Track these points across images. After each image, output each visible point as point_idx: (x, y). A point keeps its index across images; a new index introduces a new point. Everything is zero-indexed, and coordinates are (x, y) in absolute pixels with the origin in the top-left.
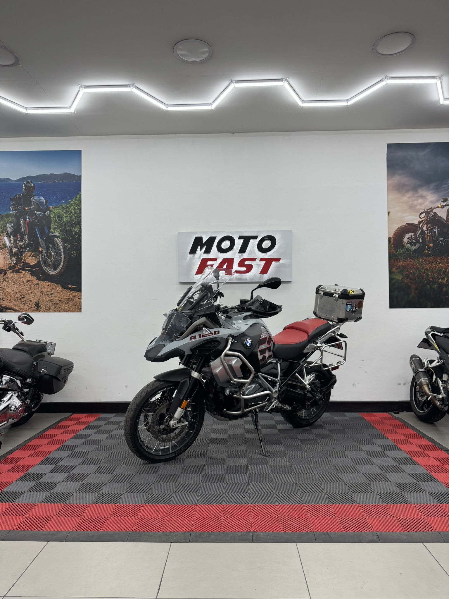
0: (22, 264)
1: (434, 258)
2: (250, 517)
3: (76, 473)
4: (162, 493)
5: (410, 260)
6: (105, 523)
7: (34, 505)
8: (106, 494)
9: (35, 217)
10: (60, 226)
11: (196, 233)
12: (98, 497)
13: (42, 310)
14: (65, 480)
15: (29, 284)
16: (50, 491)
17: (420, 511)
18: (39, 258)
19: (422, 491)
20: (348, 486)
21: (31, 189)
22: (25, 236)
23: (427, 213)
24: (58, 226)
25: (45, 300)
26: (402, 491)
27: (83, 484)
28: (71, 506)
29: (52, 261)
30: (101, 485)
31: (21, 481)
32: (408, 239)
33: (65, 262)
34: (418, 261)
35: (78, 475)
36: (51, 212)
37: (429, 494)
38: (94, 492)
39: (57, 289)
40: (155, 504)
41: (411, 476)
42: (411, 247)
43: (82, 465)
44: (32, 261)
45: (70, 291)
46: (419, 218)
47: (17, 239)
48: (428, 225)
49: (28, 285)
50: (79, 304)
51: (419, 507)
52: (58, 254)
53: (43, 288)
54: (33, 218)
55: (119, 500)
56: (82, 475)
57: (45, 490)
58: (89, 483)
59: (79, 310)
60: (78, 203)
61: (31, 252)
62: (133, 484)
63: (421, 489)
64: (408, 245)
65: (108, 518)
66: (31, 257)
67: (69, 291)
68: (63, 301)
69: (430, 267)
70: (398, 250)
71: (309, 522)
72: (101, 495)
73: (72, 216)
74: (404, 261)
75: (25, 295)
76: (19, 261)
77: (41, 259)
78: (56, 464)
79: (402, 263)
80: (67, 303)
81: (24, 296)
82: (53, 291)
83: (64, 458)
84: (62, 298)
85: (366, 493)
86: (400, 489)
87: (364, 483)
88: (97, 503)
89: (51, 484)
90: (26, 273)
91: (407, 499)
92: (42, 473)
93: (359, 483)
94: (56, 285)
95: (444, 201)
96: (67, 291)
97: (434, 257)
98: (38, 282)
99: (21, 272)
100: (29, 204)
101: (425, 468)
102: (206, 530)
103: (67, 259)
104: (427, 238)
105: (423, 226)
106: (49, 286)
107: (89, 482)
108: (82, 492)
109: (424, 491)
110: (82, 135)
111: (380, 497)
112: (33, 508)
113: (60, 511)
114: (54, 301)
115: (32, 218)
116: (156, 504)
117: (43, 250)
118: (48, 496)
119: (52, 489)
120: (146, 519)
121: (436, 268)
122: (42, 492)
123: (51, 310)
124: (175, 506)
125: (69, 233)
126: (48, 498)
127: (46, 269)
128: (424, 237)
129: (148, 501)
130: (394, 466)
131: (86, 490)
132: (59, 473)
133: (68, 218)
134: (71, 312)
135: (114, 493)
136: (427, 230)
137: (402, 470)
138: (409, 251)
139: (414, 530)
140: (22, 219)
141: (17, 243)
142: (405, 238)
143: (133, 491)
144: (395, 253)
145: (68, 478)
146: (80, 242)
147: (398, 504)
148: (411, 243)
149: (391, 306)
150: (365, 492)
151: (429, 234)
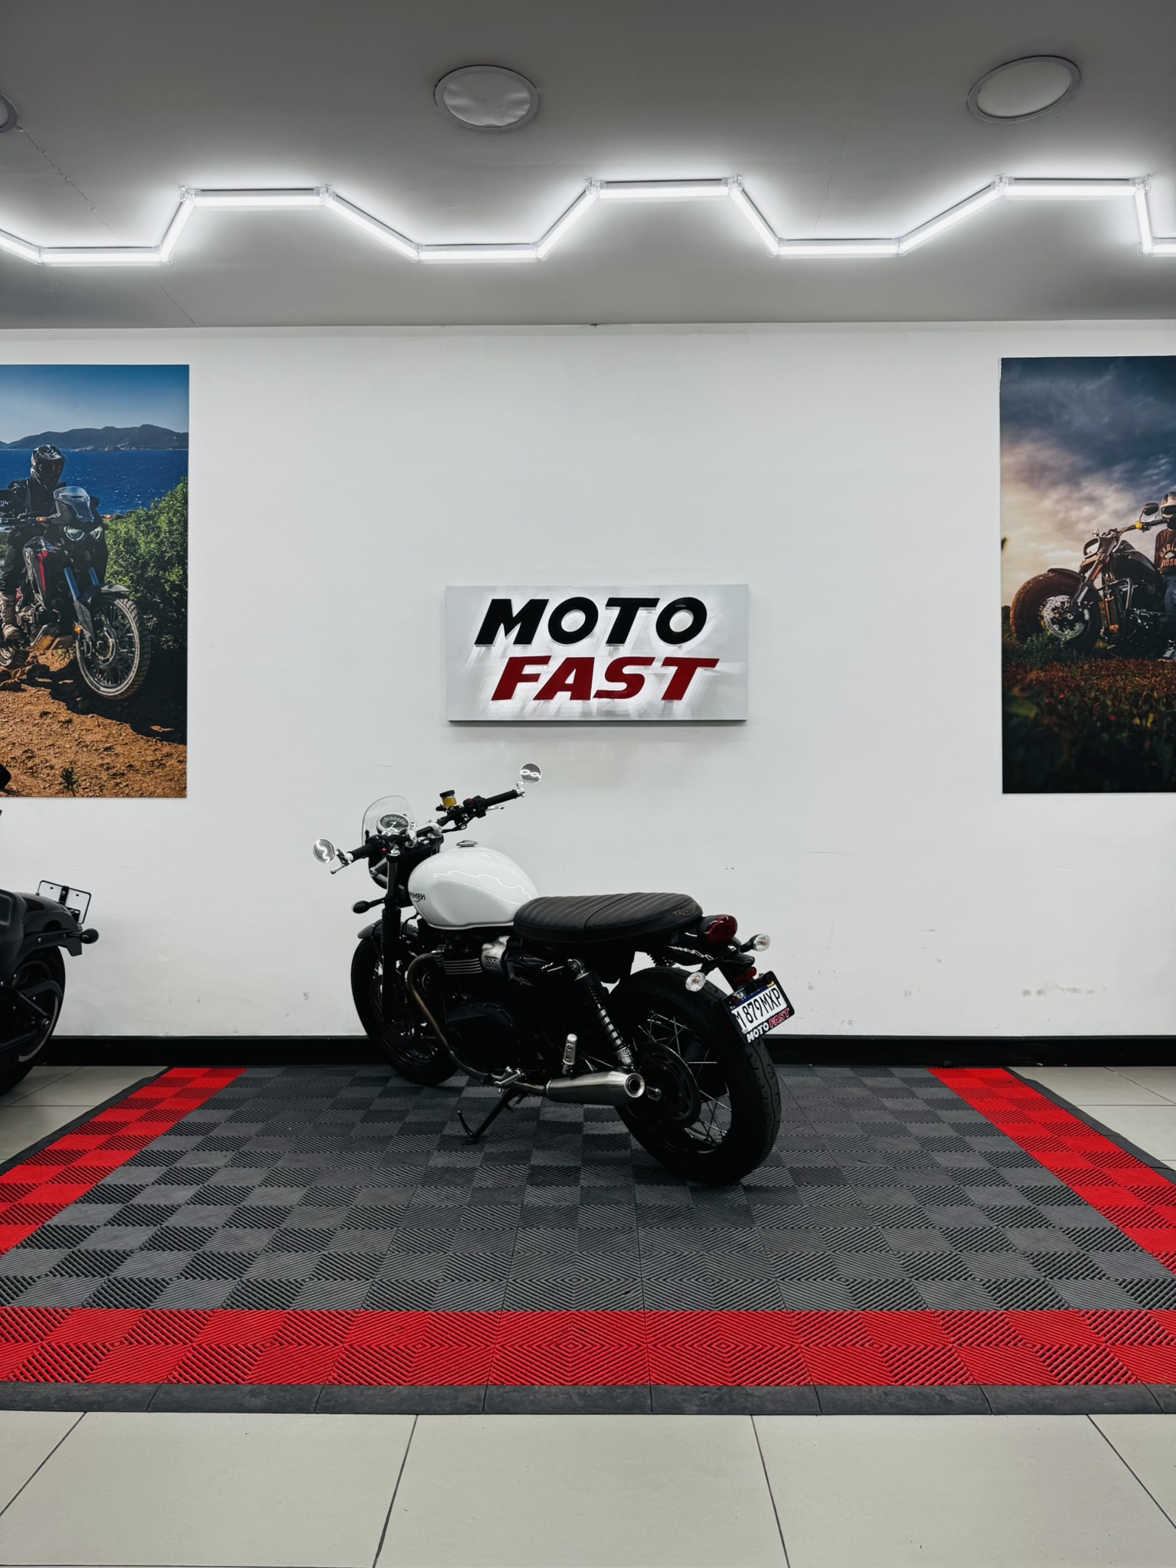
0: (28, 668)
1: (1121, 661)
2: (646, 1345)
3: (177, 1227)
4: (408, 1281)
5: (1058, 667)
6: (256, 1361)
7: (63, 1314)
8: (257, 1282)
9: (63, 543)
10: (129, 566)
11: (493, 589)
12: (237, 1290)
13: (81, 792)
14: (147, 1245)
15: (46, 722)
16: (108, 1275)
17: (1094, 1329)
18: (75, 653)
19: (1098, 1276)
20: (902, 1262)
21: (54, 467)
22: (37, 592)
23: (1105, 542)
24: (124, 568)
25: (88, 764)
26: (1045, 1276)
27: (195, 1257)
28: (165, 1315)
29: (108, 660)
30: (246, 1259)
31: (30, 1246)
32: (1053, 610)
33: (143, 664)
34: (1080, 670)
35: (182, 1231)
36: (107, 529)
37: (1118, 1283)
38: (226, 1279)
39: (121, 735)
40: (390, 1309)
41: (1067, 1234)
42: (1060, 632)
43: (194, 1204)
44: (55, 661)
45: (156, 742)
46: (1083, 557)
47: (16, 601)
48: (1107, 575)
49: (43, 724)
50: (182, 775)
51: (1093, 1318)
52: (125, 641)
53: (84, 732)
54: (59, 545)
55: (294, 1300)
56: (194, 1232)
57: (95, 1273)
58: (212, 1254)
59: (181, 792)
60: (178, 507)
61: (52, 636)
62: (331, 1257)
63: (1097, 1271)
64: (1055, 626)
65: (263, 1349)
66: (53, 649)
67: (154, 740)
68: (138, 768)
69: (1110, 687)
70: (1026, 640)
71: (803, 1359)
72: (244, 1286)
73: (162, 540)
74: (1042, 669)
75: (36, 750)
76: (19, 659)
77: (78, 656)
78: (123, 1203)
79: (1038, 673)
80: (148, 772)
81: (33, 752)
82: (111, 740)
83: (147, 1185)
84: (135, 758)
85: (952, 1279)
86: (1039, 1270)
87: (945, 1255)
88: (234, 1306)
89: (109, 1255)
90: (40, 693)
91: (1060, 1297)
92: (88, 1225)
93: (933, 1253)
94: (119, 725)
95: (1149, 511)
96: (149, 741)
97: (1121, 659)
98: (71, 715)
99: (24, 690)
100: (48, 506)
101: (1104, 1213)
102: (526, 1380)
103: (149, 656)
104: (1103, 610)
105: (1093, 578)
106: (99, 726)
107: (213, 1252)
108: (194, 1278)
109: (1104, 1275)
110: (193, 323)
111: (990, 1292)
112: (62, 1320)
113: (135, 1327)
114: (114, 767)
115: (54, 545)
116: (392, 1310)
117: (85, 632)
118: (102, 1289)
119: (112, 1268)
120: (366, 1351)
121: (1125, 689)
122: (86, 1277)
123: (104, 791)
124: (442, 1316)
125: (154, 584)
126: (101, 1294)
127: (91, 682)
128: (1096, 605)
129: (371, 1303)
130: (1024, 1208)
131: (204, 1271)
132: (134, 1225)
133: (152, 546)
134: (157, 796)
135: (279, 1280)
136: (1103, 589)
137: (1045, 1219)
138: (1057, 643)
139: (1079, 1381)
140: (29, 549)
141: (16, 613)
142: (1046, 609)
143: (330, 1274)
144: (1020, 647)
145: (156, 1239)
146: (183, 610)
147: (1036, 1310)
148: (1060, 621)
149: (1010, 787)
150: (948, 1277)
151: (1109, 598)
